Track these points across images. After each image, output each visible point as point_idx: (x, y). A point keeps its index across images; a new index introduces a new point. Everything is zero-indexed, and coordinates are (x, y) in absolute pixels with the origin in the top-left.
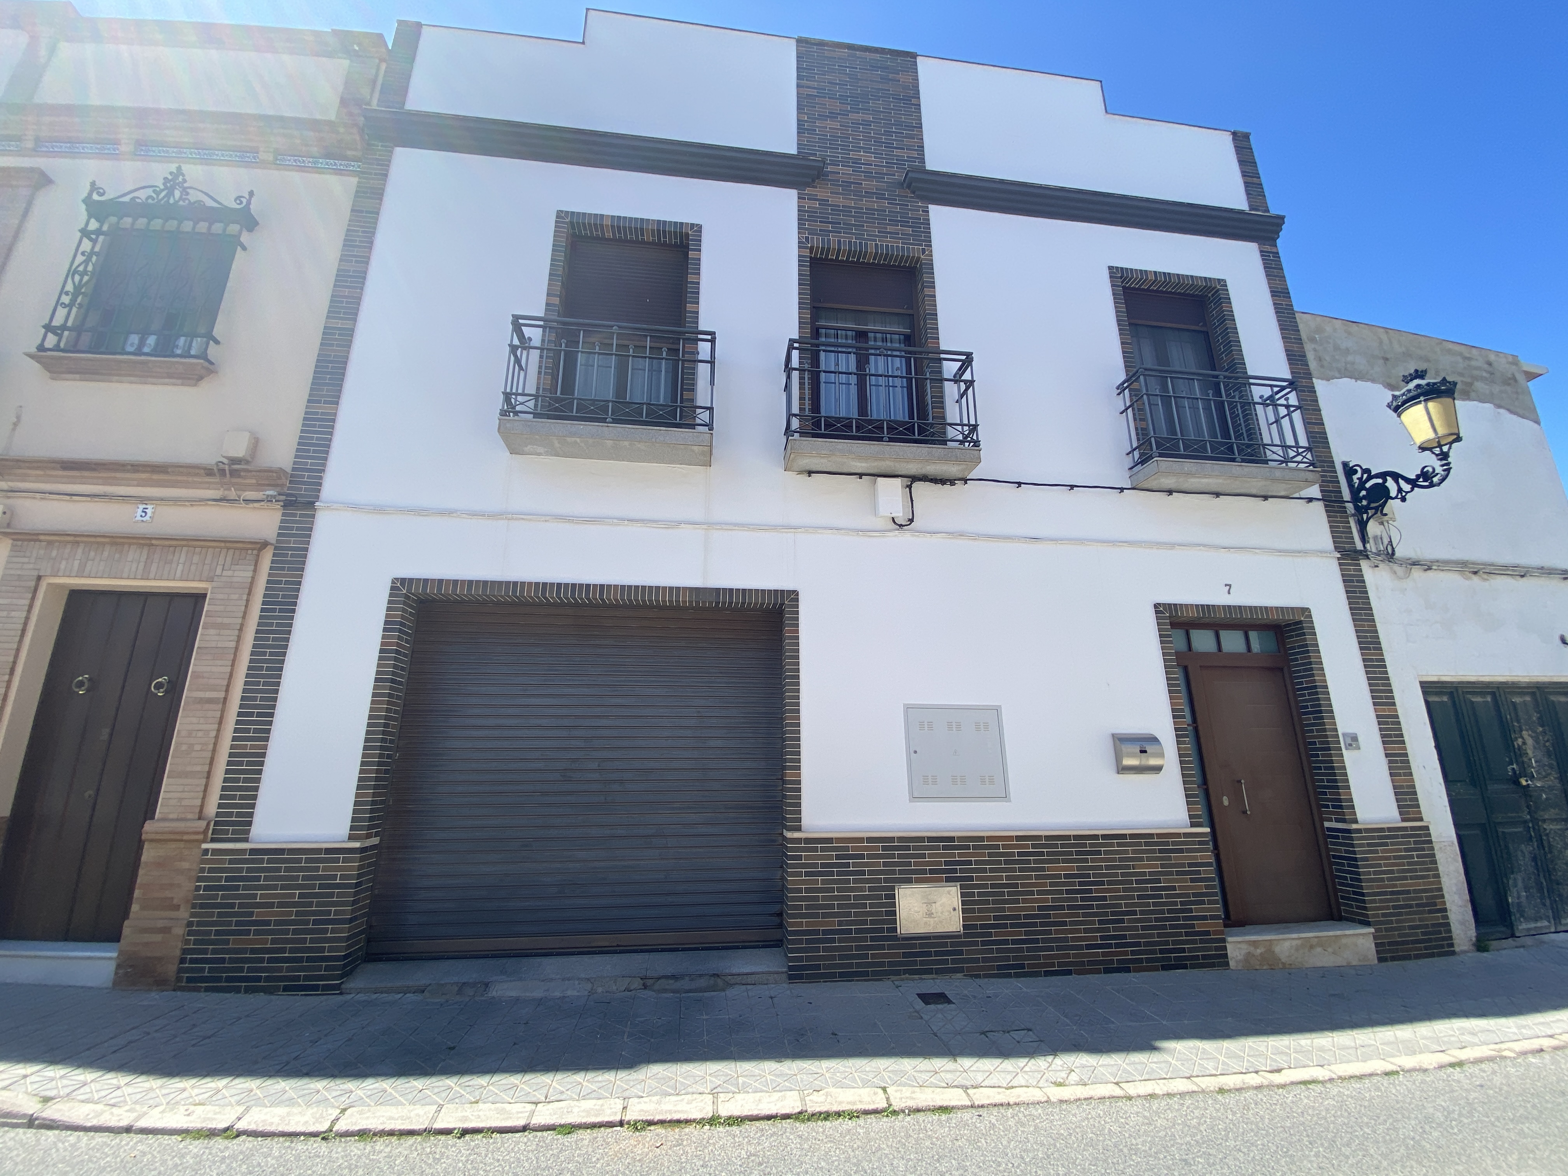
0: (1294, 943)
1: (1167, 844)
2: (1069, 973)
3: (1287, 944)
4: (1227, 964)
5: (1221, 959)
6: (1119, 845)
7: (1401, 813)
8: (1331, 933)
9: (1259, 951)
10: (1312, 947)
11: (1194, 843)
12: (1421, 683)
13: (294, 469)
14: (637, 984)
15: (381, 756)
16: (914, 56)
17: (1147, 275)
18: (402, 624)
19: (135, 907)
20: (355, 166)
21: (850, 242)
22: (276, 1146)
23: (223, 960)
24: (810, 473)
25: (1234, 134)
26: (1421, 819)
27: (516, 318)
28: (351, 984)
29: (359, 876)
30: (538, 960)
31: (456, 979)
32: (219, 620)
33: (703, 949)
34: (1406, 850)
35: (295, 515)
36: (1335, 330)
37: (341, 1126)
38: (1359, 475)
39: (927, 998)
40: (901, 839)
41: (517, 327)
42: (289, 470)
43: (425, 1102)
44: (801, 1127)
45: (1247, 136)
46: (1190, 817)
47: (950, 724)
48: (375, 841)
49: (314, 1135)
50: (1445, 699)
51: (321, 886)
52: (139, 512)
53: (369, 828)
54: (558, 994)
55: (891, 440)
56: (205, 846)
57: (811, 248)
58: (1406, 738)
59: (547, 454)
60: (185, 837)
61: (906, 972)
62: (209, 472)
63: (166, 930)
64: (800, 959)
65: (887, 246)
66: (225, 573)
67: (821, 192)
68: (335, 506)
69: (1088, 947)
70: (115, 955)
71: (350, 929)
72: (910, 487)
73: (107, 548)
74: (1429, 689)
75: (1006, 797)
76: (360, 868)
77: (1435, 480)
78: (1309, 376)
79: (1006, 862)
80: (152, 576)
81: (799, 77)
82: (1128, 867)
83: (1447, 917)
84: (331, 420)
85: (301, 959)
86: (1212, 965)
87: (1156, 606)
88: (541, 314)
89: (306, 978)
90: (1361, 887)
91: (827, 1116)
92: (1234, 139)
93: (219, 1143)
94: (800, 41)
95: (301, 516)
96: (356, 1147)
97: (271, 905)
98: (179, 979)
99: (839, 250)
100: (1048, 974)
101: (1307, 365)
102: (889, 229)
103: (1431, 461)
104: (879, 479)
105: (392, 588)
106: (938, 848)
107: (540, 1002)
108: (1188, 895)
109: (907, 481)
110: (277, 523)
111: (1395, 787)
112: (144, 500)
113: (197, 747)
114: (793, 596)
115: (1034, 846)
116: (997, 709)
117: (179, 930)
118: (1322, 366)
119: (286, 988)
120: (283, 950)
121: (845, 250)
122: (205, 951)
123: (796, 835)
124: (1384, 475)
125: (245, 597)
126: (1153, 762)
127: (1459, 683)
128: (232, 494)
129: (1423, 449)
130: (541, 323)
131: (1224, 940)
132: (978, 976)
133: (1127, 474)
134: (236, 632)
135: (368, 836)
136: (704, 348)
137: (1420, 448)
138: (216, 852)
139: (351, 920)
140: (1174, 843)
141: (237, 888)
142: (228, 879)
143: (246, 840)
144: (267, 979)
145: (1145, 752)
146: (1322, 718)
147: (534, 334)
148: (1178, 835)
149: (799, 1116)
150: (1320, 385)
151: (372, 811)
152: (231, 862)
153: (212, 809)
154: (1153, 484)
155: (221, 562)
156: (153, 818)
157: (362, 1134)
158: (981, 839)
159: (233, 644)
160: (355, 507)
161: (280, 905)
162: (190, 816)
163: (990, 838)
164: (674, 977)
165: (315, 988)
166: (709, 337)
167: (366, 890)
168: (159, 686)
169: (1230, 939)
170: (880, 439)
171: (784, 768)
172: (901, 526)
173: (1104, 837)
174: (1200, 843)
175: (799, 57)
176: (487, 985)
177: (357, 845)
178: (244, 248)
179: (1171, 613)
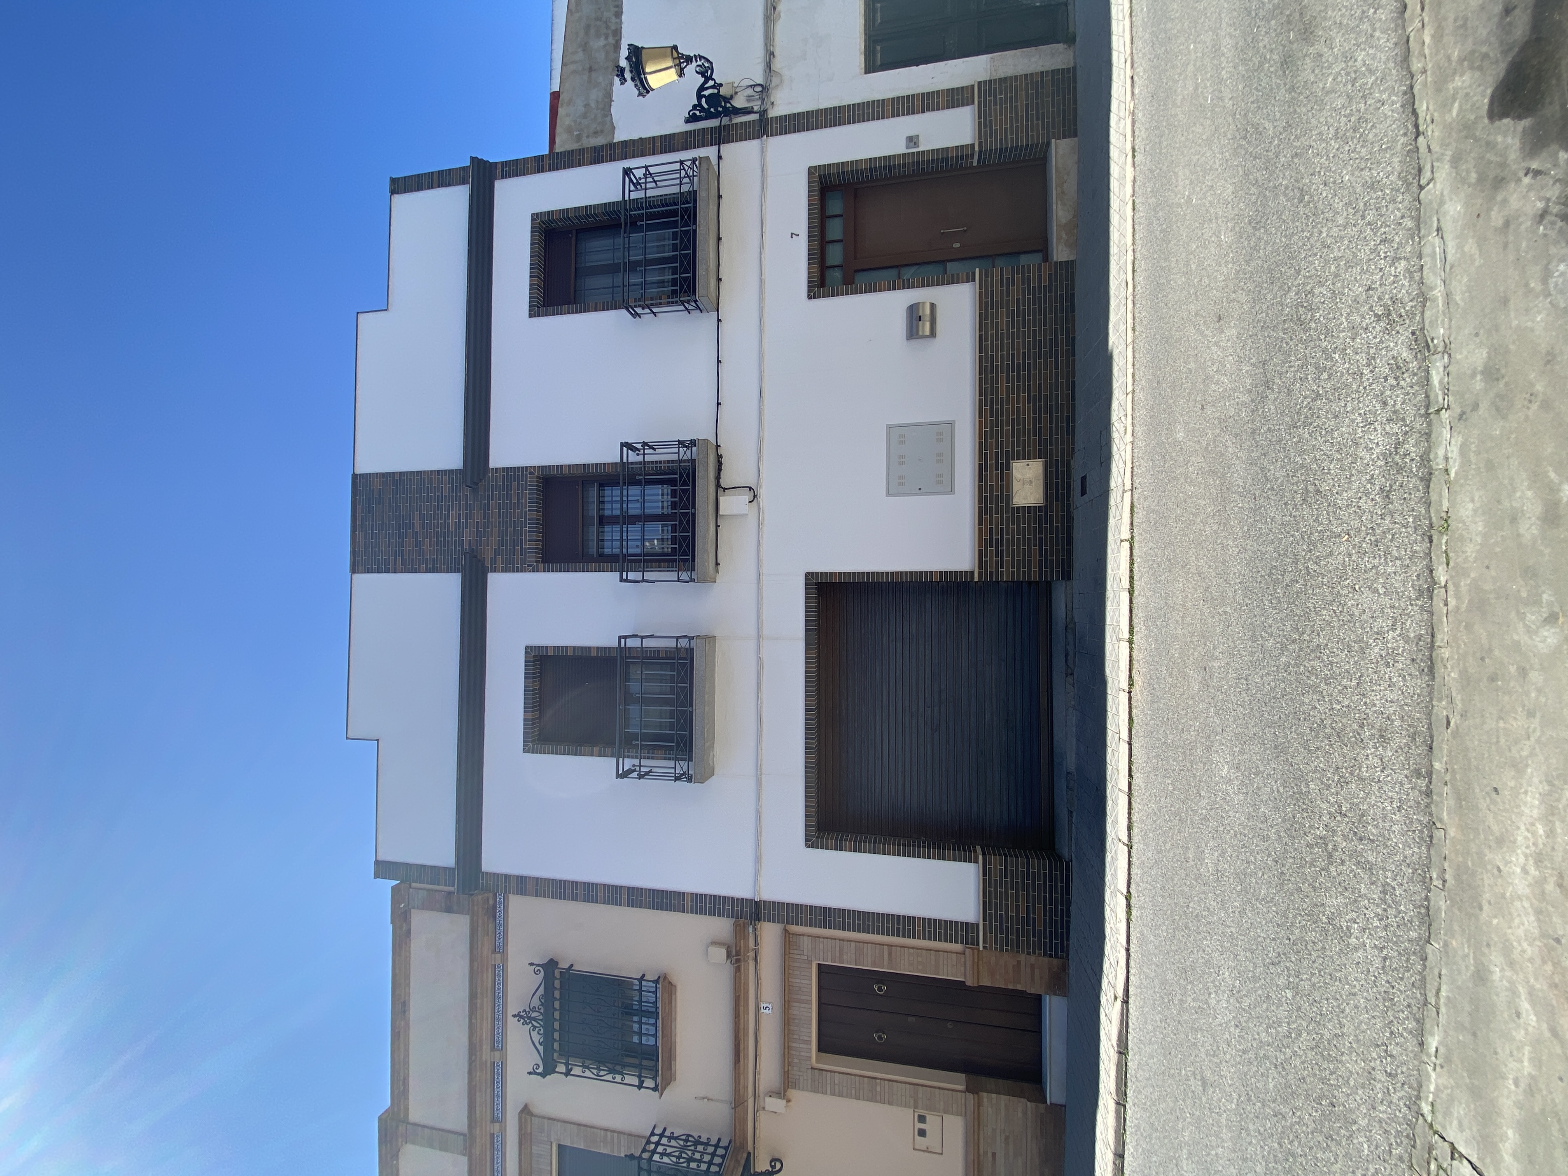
0: (1059, 207)
1: (987, 302)
2: (1073, 383)
3: (1060, 213)
4: (1072, 261)
5: (1069, 265)
6: (987, 341)
7: (968, 105)
8: (1054, 177)
9: (1064, 236)
10: (1063, 192)
11: (986, 281)
12: (866, 73)
13: (733, 917)
14: (1070, 679)
15: (924, 847)
16: (355, 476)
17: (534, 284)
18: (837, 839)
19: (1019, 987)
20: (500, 898)
21: (529, 532)
22: (1134, 871)
23: (1051, 932)
24: (717, 564)
25: (393, 192)
26: (973, 86)
27: (619, 776)
28: (1065, 853)
29: (1000, 855)
30: (1055, 742)
31: (1065, 793)
32: (837, 954)
33: (1051, 635)
34: (996, 104)
35: (765, 913)
36: (568, 115)
37: (1125, 840)
38: (698, 113)
39: (1083, 493)
40: (980, 502)
41: (624, 775)
42: (734, 920)
43: (1117, 798)
44: (1136, 593)
45: (393, 181)
46: (967, 281)
47: (900, 464)
48: (978, 848)
49: (1129, 853)
50: (878, 48)
51: (1006, 877)
52: (767, 1011)
53: (970, 851)
54: (1074, 729)
55: (694, 507)
56: (981, 948)
57: (537, 562)
58: (910, 93)
59: (713, 751)
60: (976, 960)
61: (1068, 500)
62: (738, 969)
63: (1032, 967)
64: (1057, 572)
65: (530, 502)
66: (806, 953)
67: (489, 554)
68: (757, 888)
69: (1057, 368)
70: (1048, 996)
71: (1033, 858)
72: (725, 489)
73: (792, 1028)
74: (870, 67)
75: (952, 424)
76: (995, 855)
77: (706, 65)
78: (612, 146)
79: (997, 426)
80: (808, 998)
81: (387, 571)
82: (1002, 334)
83: (1047, 72)
84: (696, 897)
85: (1051, 886)
86: (1073, 273)
87: (810, 297)
88: (614, 760)
89: (1062, 882)
90: (1022, 146)
91: (1132, 578)
92: (398, 193)
93: (1133, 901)
94: (354, 570)
95: (765, 909)
96: (1135, 830)
97: (1017, 906)
98: (1062, 958)
99: (536, 540)
100: (1073, 399)
101: (603, 146)
102: (515, 500)
103: (690, 69)
104: (721, 512)
105: (813, 847)
106: (986, 476)
107: (1078, 740)
108: (1023, 289)
109: (720, 491)
110: (771, 924)
111: (948, 108)
112: (757, 1008)
113: (920, 959)
114: (809, 576)
115: (986, 405)
116: (889, 427)
117: (1033, 959)
118: (602, 131)
119: (1068, 893)
120: (1045, 897)
121: (537, 536)
122: (1045, 943)
123: (976, 575)
124: (699, 96)
125: (821, 940)
126: (928, 311)
127: (865, 34)
128: (751, 954)
129: (681, 74)
130: (621, 760)
131: (1056, 263)
132: (1073, 449)
133: (705, 314)
134: (845, 943)
135: (975, 851)
136: (631, 643)
137: (680, 76)
138: (985, 942)
139: (1027, 858)
140: (987, 298)
141: (1007, 927)
142: (1001, 933)
143: (978, 925)
144: (1062, 905)
145: (920, 317)
146: (894, 165)
147: (628, 763)
148: (981, 294)
149: (1131, 592)
150: (620, 136)
151: (959, 850)
152: (991, 932)
153: (958, 947)
154: (714, 294)
155: (798, 957)
156: (964, 982)
157: (1130, 828)
158: (980, 444)
159: (853, 944)
160: (757, 874)
161: (1017, 901)
162: (963, 960)
163: (980, 438)
164: (1066, 656)
165: (1068, 876)
166: (623, 641)
167: (1009, 851)
168: (880, 989)
169: (1055, 259)
170: (694, 515)
171: (931, 582)
172: (755, 496)
173: (981, 351)
174: (986, 277)
175: (369, 571)
176: (1068, 773)
177: (981, 857)
178: (572, 965)
179: (814, 286)
